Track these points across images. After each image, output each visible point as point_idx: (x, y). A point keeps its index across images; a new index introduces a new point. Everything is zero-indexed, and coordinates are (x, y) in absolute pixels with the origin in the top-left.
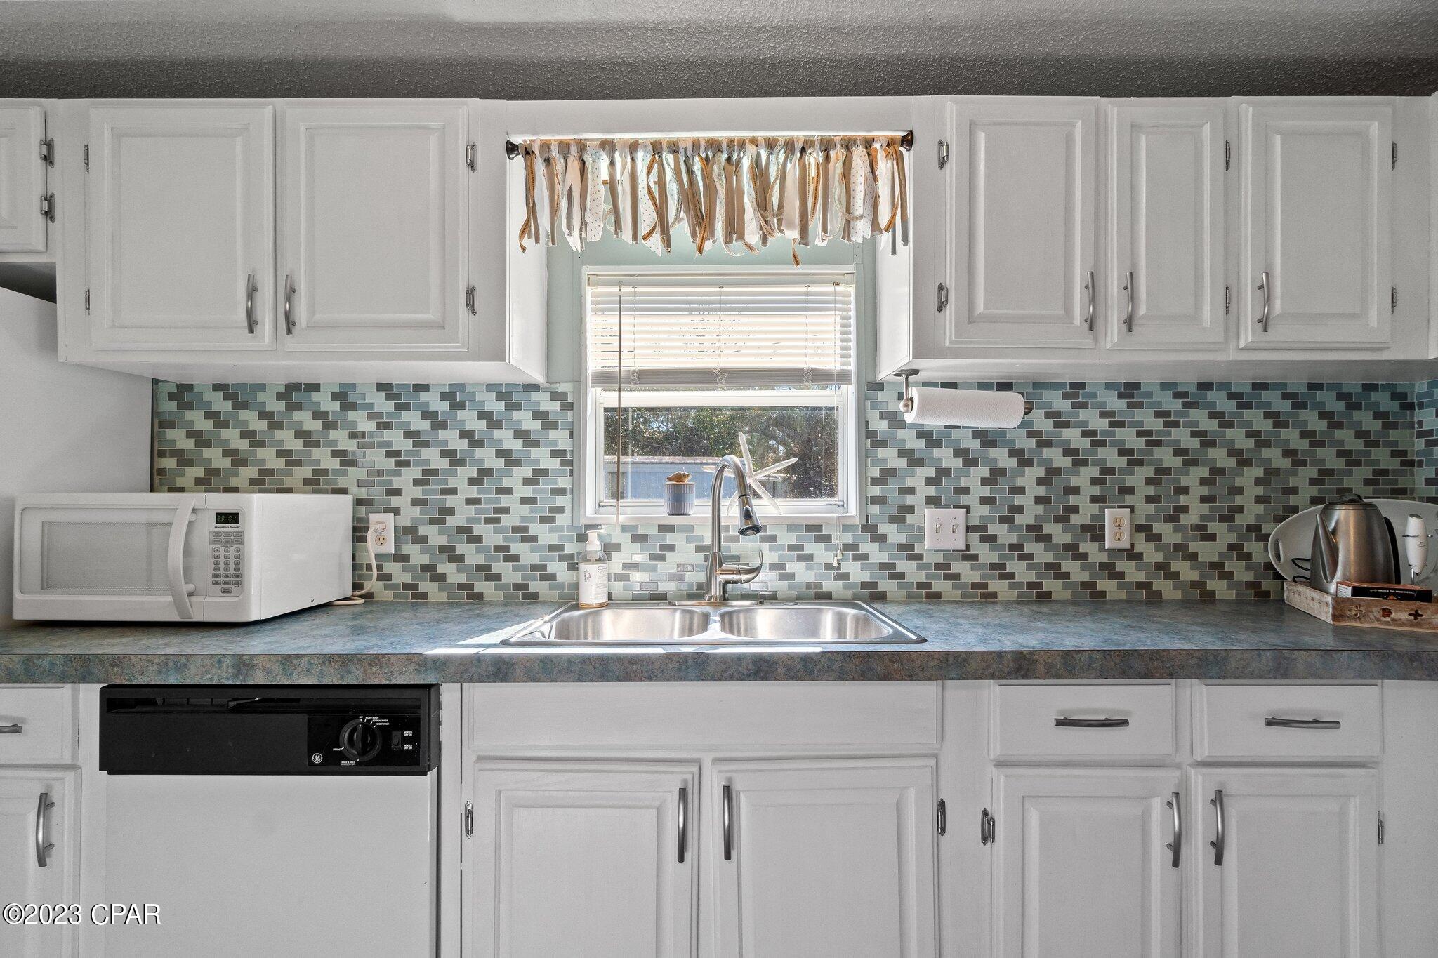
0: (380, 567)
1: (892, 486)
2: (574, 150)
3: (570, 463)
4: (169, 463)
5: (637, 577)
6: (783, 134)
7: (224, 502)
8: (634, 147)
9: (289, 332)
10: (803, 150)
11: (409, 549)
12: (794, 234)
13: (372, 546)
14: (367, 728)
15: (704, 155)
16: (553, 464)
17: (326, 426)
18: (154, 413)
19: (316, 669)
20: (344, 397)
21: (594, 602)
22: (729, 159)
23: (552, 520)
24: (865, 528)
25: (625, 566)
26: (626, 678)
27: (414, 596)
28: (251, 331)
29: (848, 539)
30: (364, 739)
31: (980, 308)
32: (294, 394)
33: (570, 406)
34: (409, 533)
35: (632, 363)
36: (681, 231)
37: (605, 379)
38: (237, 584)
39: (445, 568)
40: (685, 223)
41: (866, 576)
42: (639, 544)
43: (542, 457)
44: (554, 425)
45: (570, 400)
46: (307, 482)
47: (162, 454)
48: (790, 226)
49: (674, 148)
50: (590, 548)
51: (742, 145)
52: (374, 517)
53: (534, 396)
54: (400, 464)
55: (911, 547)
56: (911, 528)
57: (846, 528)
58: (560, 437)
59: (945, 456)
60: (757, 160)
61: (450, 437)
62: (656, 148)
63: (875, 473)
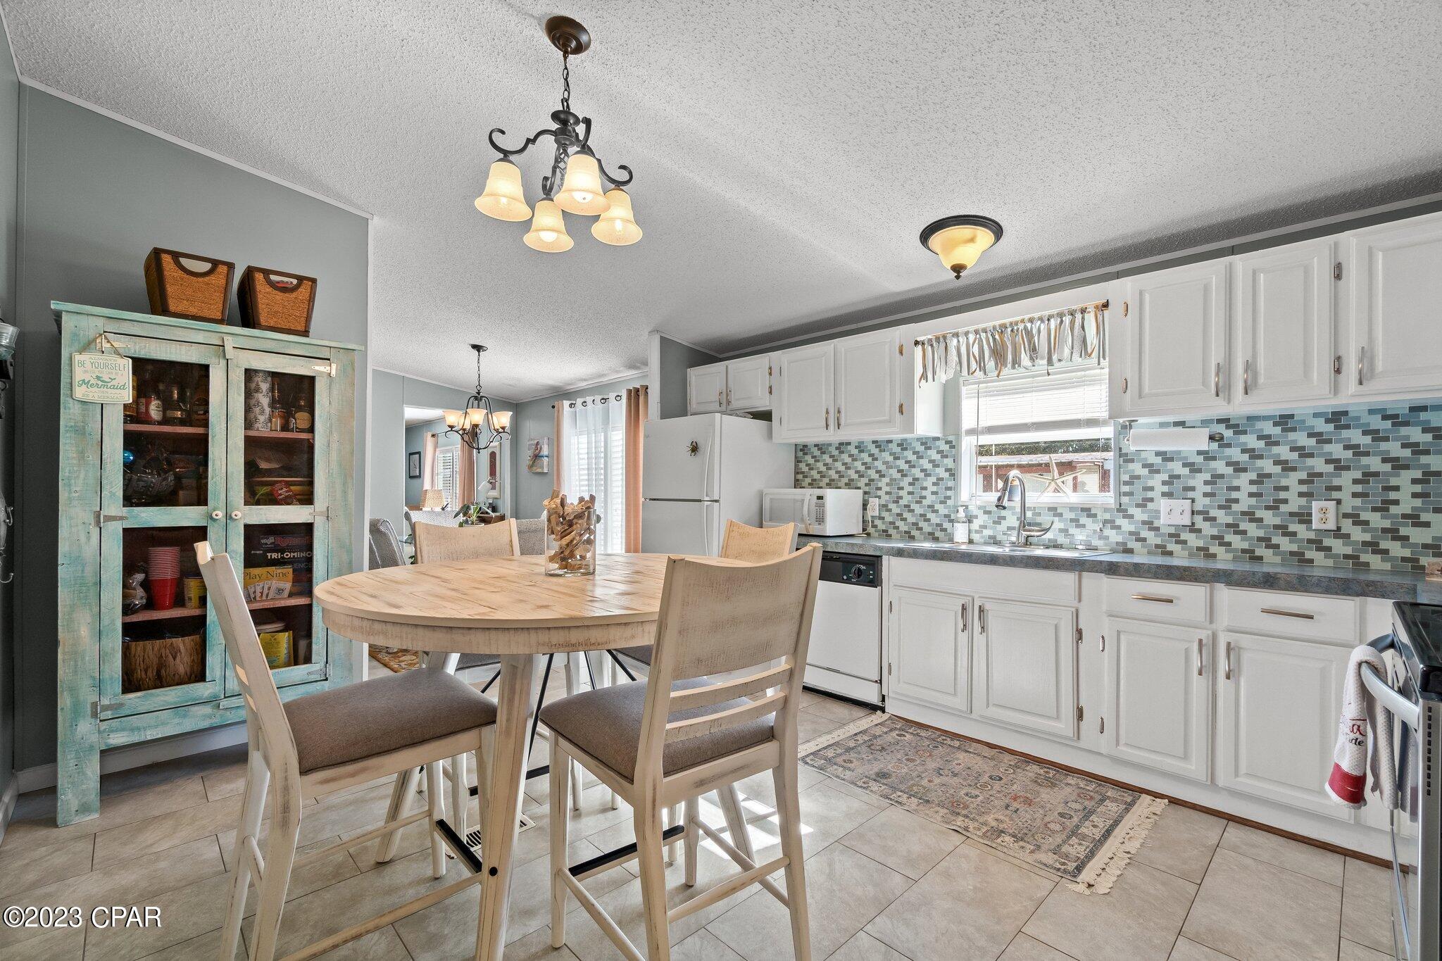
0: (873, 522)
1: (1138, 486)
2: (941, 340)
3: (954, 475)
4: (800, 477)
5: (987, 532)
6: (1036, 315)
7: (818, 492)
8: (967, 334)
9: (839, 428)
10: (1048, 320)
11: (884, 514)
12: (1045, 362)
13: (870, 513)
14: (859, 569)
15: (1000, 331)
16: (946, 475)
17: (853, 460)
18: (796, 457)
19: (844, 548)
20: (861, 447)
21: (960, 541)
22: (1012, 331)
23: (945, 503)
24: (1119, 510)
25: (981, 526)
26: (942, 559)
27: (887, 536)
28: (827, 429)
29: (1107, 516)
30: (858, 573)
31: (1146, 390)
32: (842, 446)
33: (953, 447)
34: (884, 507)
35: (985, 423)
36: (991, 364)
37: (971, 432)
38: (823, 522)
39: (899, 523)
40: (993, 362)
41: (1120, 539)
42: (987, 515)
43: (941, 472)
44: (946, 457)
45: (954, 444)
46: (846, 484)
47: (798, 473)
48: (1042, 358)
49: (985, 331)
50: (959, 515)
51: (1016, 323)
52: (870, 499)
53: (938, 443)
54: (881, 476)
55: (1151, 523)
56: (1151, 511)
57: (1106, 510)
58: (949, 462)
59: (1177, 467)
60: (1025, 328)
61: (901, 464)
62: (976, 332)
63: (1126, 478)
